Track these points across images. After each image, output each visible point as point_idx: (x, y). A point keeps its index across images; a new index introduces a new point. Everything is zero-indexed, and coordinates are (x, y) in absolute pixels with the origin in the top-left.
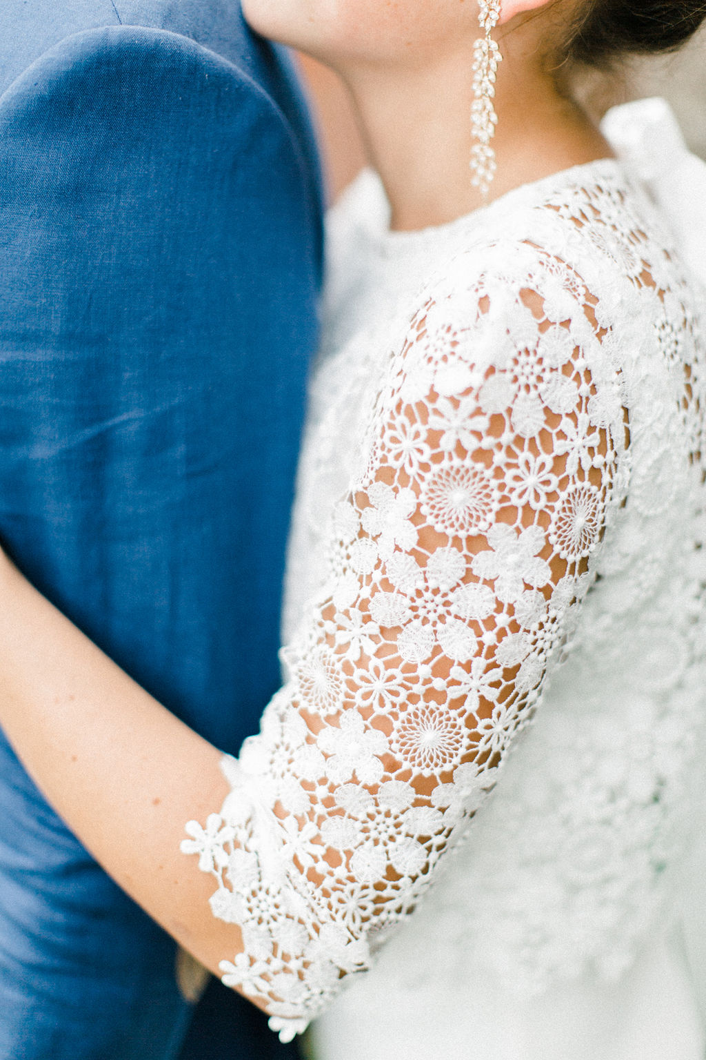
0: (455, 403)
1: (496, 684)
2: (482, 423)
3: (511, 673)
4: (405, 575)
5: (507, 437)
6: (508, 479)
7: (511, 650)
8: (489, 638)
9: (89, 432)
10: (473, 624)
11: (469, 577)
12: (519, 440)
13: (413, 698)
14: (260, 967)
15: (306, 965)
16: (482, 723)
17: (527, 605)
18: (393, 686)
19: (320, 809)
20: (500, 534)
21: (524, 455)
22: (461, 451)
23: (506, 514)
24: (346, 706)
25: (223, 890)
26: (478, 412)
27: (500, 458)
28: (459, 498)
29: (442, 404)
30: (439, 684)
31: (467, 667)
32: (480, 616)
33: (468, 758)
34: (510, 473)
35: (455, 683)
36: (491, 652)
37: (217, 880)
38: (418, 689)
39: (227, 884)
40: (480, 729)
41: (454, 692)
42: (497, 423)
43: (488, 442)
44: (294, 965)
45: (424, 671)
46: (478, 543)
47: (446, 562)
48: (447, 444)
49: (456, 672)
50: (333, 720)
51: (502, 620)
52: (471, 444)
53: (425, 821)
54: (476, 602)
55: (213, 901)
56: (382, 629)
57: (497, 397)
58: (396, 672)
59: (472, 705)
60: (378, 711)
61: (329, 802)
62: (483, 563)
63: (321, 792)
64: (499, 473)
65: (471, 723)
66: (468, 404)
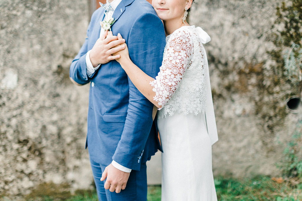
0: (177, 38)
1: (181, 66)
2: (180, 40)
3: (183, 65)
4: (173, 55)
5: (182, 42)
6: (182, 46)
7: (183, 62)
8: (181, 61)
9: (145, 52)
10: (179, 59)
11: (179, 55)
12: (183, 43)
13: (173, 67)
14: (158, 97)
15: (162, 96)
16: (180, 69)
17: (184, 58)
18: (171, 65)
19: (165, 78)
20: (182, 51)
21: (184, 44)
22: (178, 43)
23: (182, 49)
24: (167, 68)
25: (154, 88)
26: (180, 39)
27: (182, 44)
28: (178, 47)
29: (176, 39)
30: (176, 65)
31: (179, 63)
32: (180, 59)
33: (179, 73)
34: (183, 46)
35: (177, 65)
36: (181, 62)
37: (153, 87)
38: (174, 66)
39: (154, 87)
40: (180, 70)
41: (177, 66)
42: (181, 41)
43: (181, 42)
44: (161, 96)
45: (175, 64)
46: (180, 52)
47: (177, 54)
48: (177, 43)
49: (178, 64)
50: (166, 70)
51: (182, 59)
52: (179, 42)
53: (175, 80)
54: (180, 57)
55: (153, 89)
56: (170, 61)
57: (181, 38)
58: (172, 64)
59: (179, 67)
60: (170, 68)
61: (166, 77)
62: (180, 54)
63: (165, 76)
64: (182, 45)
65: (179, 69)
66: (179, 39)
